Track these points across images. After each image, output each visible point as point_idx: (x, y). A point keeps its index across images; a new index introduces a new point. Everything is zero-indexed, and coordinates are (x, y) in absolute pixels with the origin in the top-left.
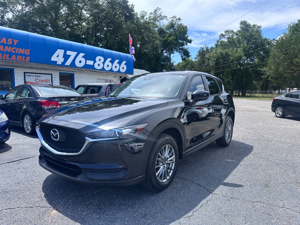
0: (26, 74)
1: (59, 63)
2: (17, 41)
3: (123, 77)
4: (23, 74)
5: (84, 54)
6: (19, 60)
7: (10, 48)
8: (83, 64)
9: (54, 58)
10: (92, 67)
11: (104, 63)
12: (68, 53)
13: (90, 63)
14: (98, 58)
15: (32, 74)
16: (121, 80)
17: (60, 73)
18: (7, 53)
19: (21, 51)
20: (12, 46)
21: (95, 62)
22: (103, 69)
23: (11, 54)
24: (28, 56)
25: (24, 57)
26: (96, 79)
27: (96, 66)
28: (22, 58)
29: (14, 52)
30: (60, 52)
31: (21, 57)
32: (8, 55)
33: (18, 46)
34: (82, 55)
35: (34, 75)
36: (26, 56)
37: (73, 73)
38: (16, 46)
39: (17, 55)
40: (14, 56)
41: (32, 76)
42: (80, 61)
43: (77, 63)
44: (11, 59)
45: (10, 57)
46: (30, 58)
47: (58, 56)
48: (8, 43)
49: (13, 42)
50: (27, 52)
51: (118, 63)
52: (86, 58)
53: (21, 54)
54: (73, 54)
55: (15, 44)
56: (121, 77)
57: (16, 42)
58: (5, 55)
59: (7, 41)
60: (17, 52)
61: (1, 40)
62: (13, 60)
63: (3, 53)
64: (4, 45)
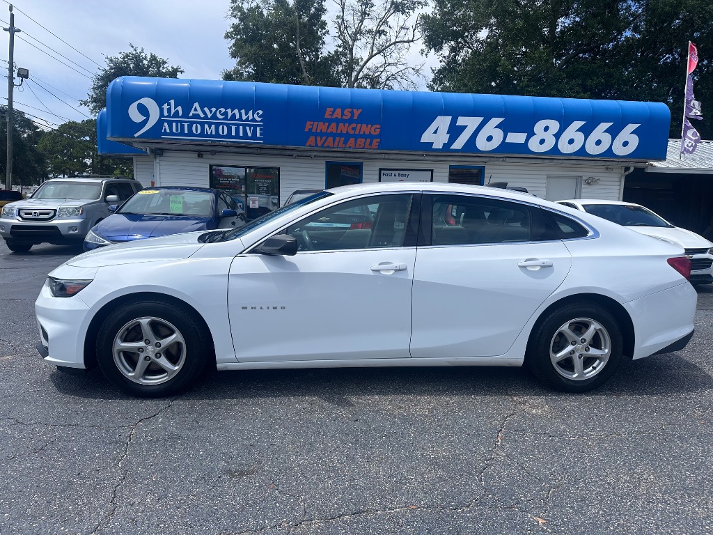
0: (382, 172)
1: (438, 145)
2: (360, 111)
3: (632, 169)
4: (378, 172)
5: (501, 120)
6: (360, 147)
8: (495, 143)
9: (426, 137)
10: (523, 147)
11: (557, 136)
12: (461, 121)
13: (517, 138)
14: (539, 127)
15: (393, 172)
17: (451, 167)
18: (341, 135)
19: (366, 129)
20: (350, 121)
21: (531, 134)
22: (555, 150)
23: (347, 137)
24: (376, 137)
25: (369, 140)
26: (545, 177)
27: (534, 145)
28: (365, 143)
29: (352, 132)
30: (443, 122)
31: (363, 140)
32: (343, 139)
33: (361, 120)
34: (496, 121)
35: (397, 172)
36: (371, 137)
37: (482, 164)
38: (357, 122)
39: (356, 137)
40: (352, 140)
41: (393, 175)
42: (491, 136)
43: (481, 144)
44: (347, 146)
45: (345, 142)
46: (379, 140)
47: (435, 132)
48: (344, 117)
49: (352, 113)
50: (375, 129)
52: (505, 128)
53: (364, 136)
54: (471, 123)
55: (355, 118)
56: (627, 169)
57: (357, 112)
58: (338, 139)
59: (343, 114)
60: (357, 132)
61: (333, 112)
62: (350, 147)
63: (334, 135)
64: (338, 121)
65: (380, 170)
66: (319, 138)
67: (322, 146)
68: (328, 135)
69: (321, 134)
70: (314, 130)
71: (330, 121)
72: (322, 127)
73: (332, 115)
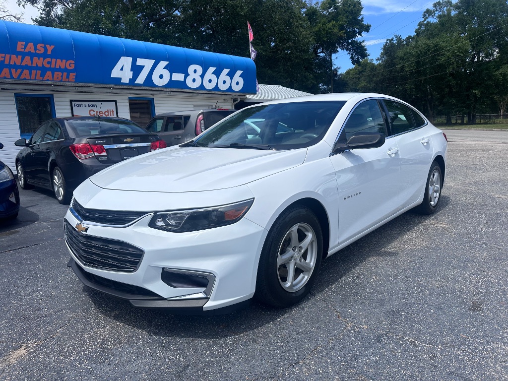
0: (73, 103)
1: (126, 79)
2: (53, 47)
3: (239, 100)
4: (69, 104)
5: (167, 63)
6: (57, 80)
7: (41, 59)
8: (165, 80)
9: (115, 73)
10: (183, 84)
11: (202, 76)
12: (140, 62)
13: (178, 77)
14: (191, 69)
15: (84, 103)
16: (235, 105)
17: (130, 99)
18: (37, 68)
19: (60, 63)
20: (45, 55)
21: (187, 75)
22: (202, 87)
23: (44, 70)
24: (71, 71)
25: (65, 74)
26: (193, 106)
27: (189, 83)
28: (62, 76)
29: (48, 66)
30: (125, 62)
31: (60, 74)
32: (39, 72)
33: (56, 54)
34: (163, 64)
35: (87, 103)
36: (69, 72)
37: (151, 97)
38: (51, 56)
39: (53, 70)
40: (49, 73)
41: (83, 105)
42: (162, 75)
43: (156, 80)
44: (45, 78)
45: (43, 75)
46: (75, 74)
47: (122, 69)
48: (37, 52)
49: (45, 48)
50: (70, 64)
51: (227, 75)
52: (171, 68)
53: (60, 70)
54: (147, 64)
55: (49, 53)
56: (235, 101)
57: (50, 48)
58: (34, 72)
59: (36, 49)
60: (53, 66)
61: (25, 46)
62: (48, 80)
63: (30, 69)
64: (31, 55)
65: (71, 101)
66: (13, 71)
67: (18, 78)
68: (23, 68)
69: (15, 67)
70: (7, 62)
71: (24, 54)
72: (16, 60)
73: (25, 49)
